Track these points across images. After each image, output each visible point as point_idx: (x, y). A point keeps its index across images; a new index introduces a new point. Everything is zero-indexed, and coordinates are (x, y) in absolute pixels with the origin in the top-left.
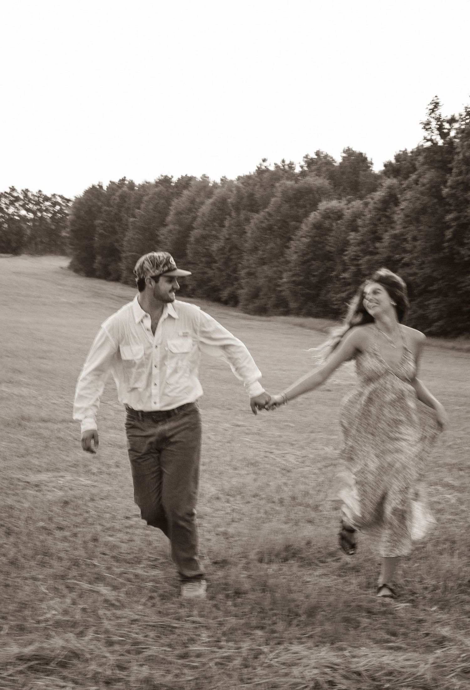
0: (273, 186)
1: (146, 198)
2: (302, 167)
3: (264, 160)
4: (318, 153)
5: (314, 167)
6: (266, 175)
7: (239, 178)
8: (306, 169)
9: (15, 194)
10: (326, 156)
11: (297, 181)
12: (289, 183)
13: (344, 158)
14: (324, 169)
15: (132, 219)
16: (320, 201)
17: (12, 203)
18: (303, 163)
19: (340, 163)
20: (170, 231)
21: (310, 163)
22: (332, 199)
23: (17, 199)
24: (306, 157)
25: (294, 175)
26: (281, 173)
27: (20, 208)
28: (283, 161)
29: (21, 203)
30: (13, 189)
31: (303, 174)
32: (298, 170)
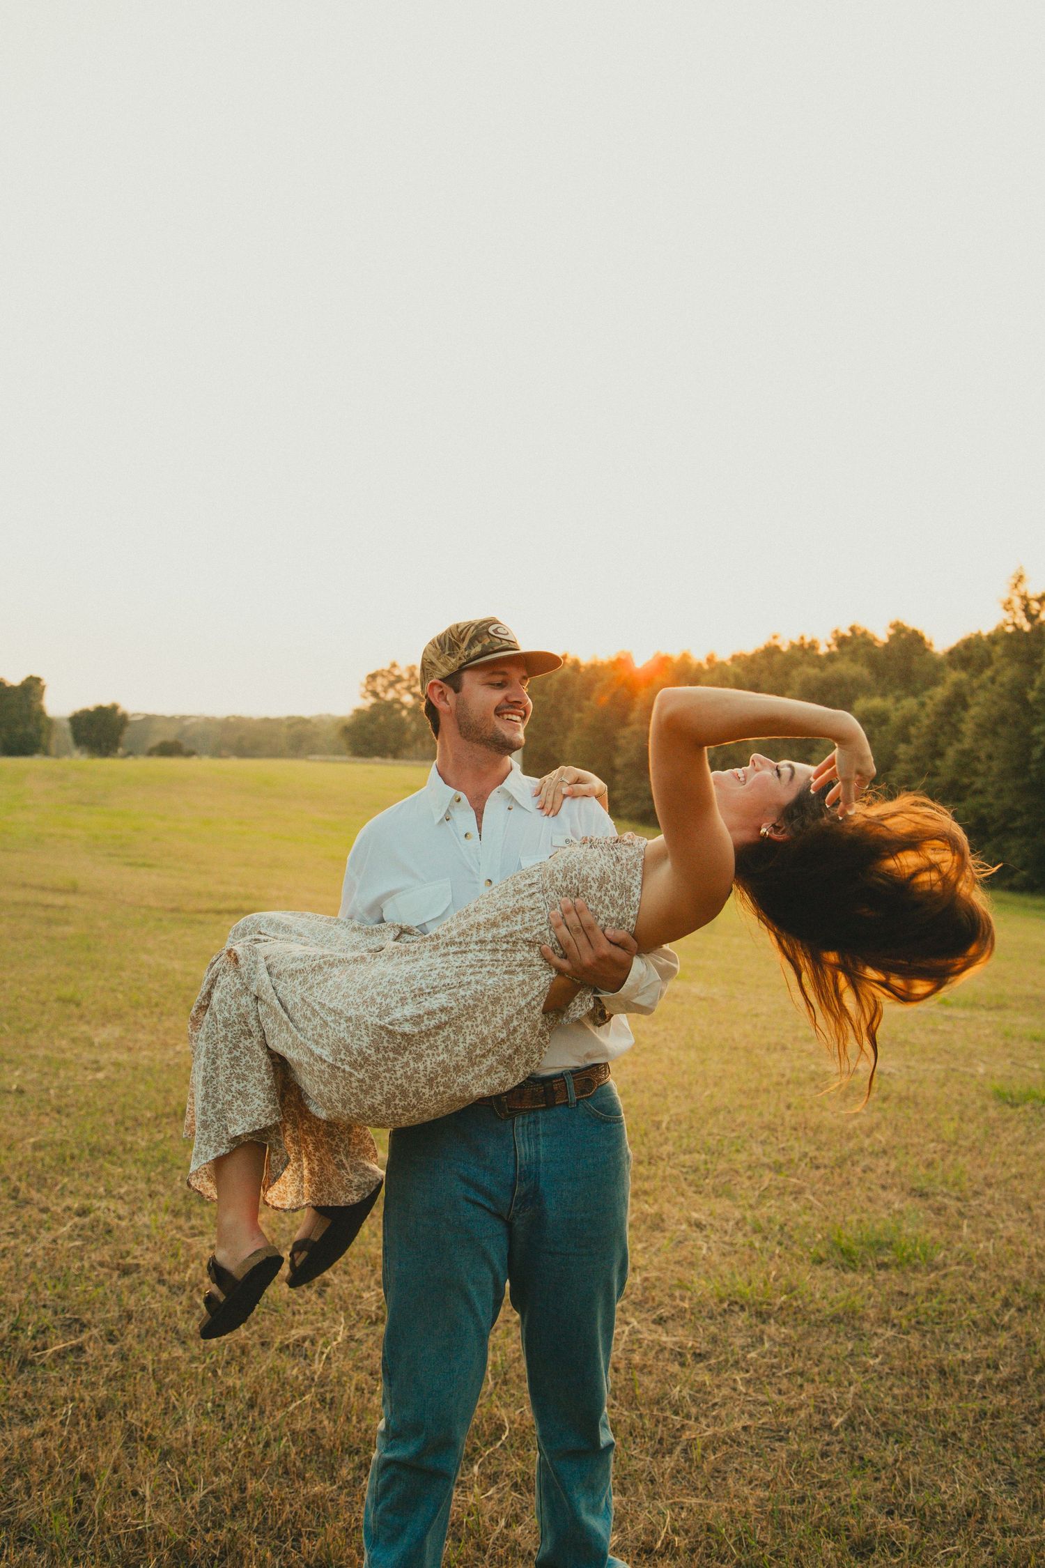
0: (787, 674)
1: (598, 685)
2: (829, 646)
3: (775, 637)
4: (853, 629)
5: (847, 649)
6: (777, 658)
7: (735, 659)
8: (834, 649)
9: (397, 672)
10: (864, 634)
11: (822, 668)
12: (813, 671)
13: (891, 638)
14: (862, 651)
15: (577, 715)
16: (858, 699)
17: (392, 684)
18: (831, 641)
19: (886, 645)
20: (634, 733)
21: (842, 641)
22: (873, 695)
23: (399, 679)
24: (836, 632)
25: (818, 657)
26: (799, 655)
27: (403, 692)
28: (802, 638)
29: (405, 684)
30: (394, 665)
31: (831, 657)
32: (823, 650)
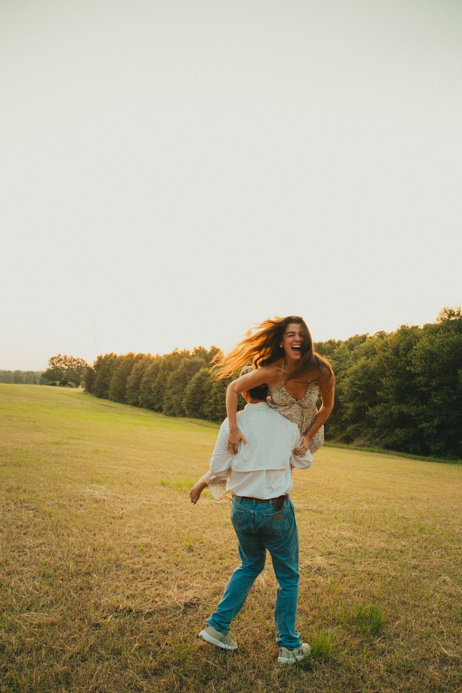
0: (180, 360)
1: (122, 362)
2: (193, 353)
3: (176, 349)
4: (200, 348)
5: (198, 353)
6: (177, 356)
7: (164, 356)
8: (194, 353)
9: (60, 358)
10: (203, 349)
11: (190, 359)
12: (187, 360)
13: (211, 351)
14: (203, 354)
15: (115, 372)
16: (200, 368)
17: (59, 361)
18: (193, 351)
19: (210, 353)
20: (132, 377)
21: (197, 351)
22: (206, 368)
23: (61, 360)
24: (195, 348)
25: (189, 356)
26: (184, 355)
27: (62, 364)
28: (185, 350)
29: (63, 361)
30: (60, 355)
31: (193, 356)
32: (191, 354)
